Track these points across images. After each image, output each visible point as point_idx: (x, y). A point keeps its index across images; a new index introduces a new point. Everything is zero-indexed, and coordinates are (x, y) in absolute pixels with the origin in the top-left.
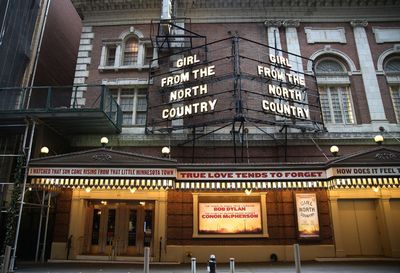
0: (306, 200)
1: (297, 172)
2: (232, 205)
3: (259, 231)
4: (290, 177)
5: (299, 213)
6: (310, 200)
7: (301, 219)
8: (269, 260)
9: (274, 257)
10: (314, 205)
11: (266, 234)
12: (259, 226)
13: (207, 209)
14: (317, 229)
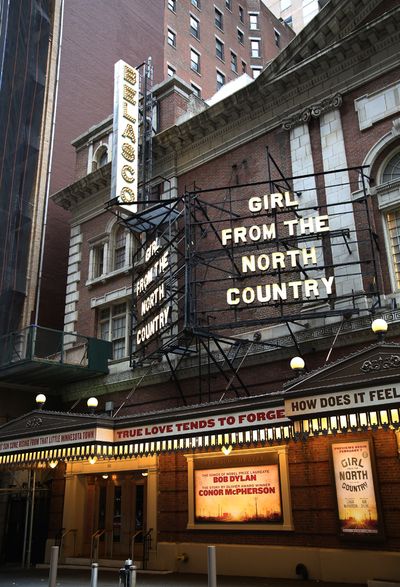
0: (350, 455)
1: (255, 412)
3: (277, 519)
4: (246, 423)
5: (339, 483)
6: (358, 455)
7: (343, 495)
8: (293, 575)
9: (301, 569)
10: (367, 466)
11: (287, 526)
12: (277, 509)
13: (206, 479)
14: (374, 516)
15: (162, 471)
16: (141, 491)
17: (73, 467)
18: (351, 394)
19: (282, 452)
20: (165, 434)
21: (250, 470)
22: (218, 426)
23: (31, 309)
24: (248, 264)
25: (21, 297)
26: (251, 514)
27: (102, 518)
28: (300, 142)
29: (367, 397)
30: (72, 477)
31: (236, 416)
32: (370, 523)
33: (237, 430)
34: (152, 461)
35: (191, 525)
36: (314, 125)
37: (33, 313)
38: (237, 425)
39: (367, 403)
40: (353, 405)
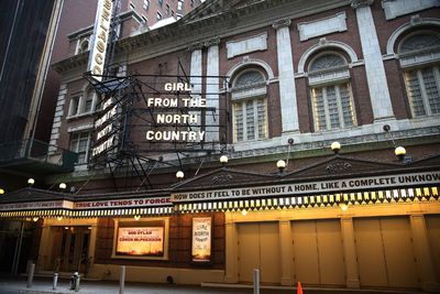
0: (202, 224)
1: (155, 199)
2: (141, 229)
3: (160, 254)
4: (149, 204)
5: (194, 237)
6: (205, 224)
7: (195, 243)
8: (165, 281)
9: (170, 279)
10: (209, 229)
11: (165, 258)
12: (161, 250)
13: (124, 232)
14: (209, 254)
15: (100, 227)
16: (87, 237)
17: (48, 222)
18: (206, 193)
19: (167, 220)
20: (104, 207)
21: (149, 229)
22: (133, 205)
23: (30, 128)
24: (160, 119)
25: (24, 121)
26: (147, 252)
27: (63, 250)
28: (196, 58)
29: (213, 195)
30: (46, 227)
31: (144, 200)
32: (207, 257)
33: (144, 207)
34: (95, 220)
35: (114, 256)
36: (205, 51)
37: (32, 132)
38: (144, 204)
39: (213, 198)
40: (206, 198)
